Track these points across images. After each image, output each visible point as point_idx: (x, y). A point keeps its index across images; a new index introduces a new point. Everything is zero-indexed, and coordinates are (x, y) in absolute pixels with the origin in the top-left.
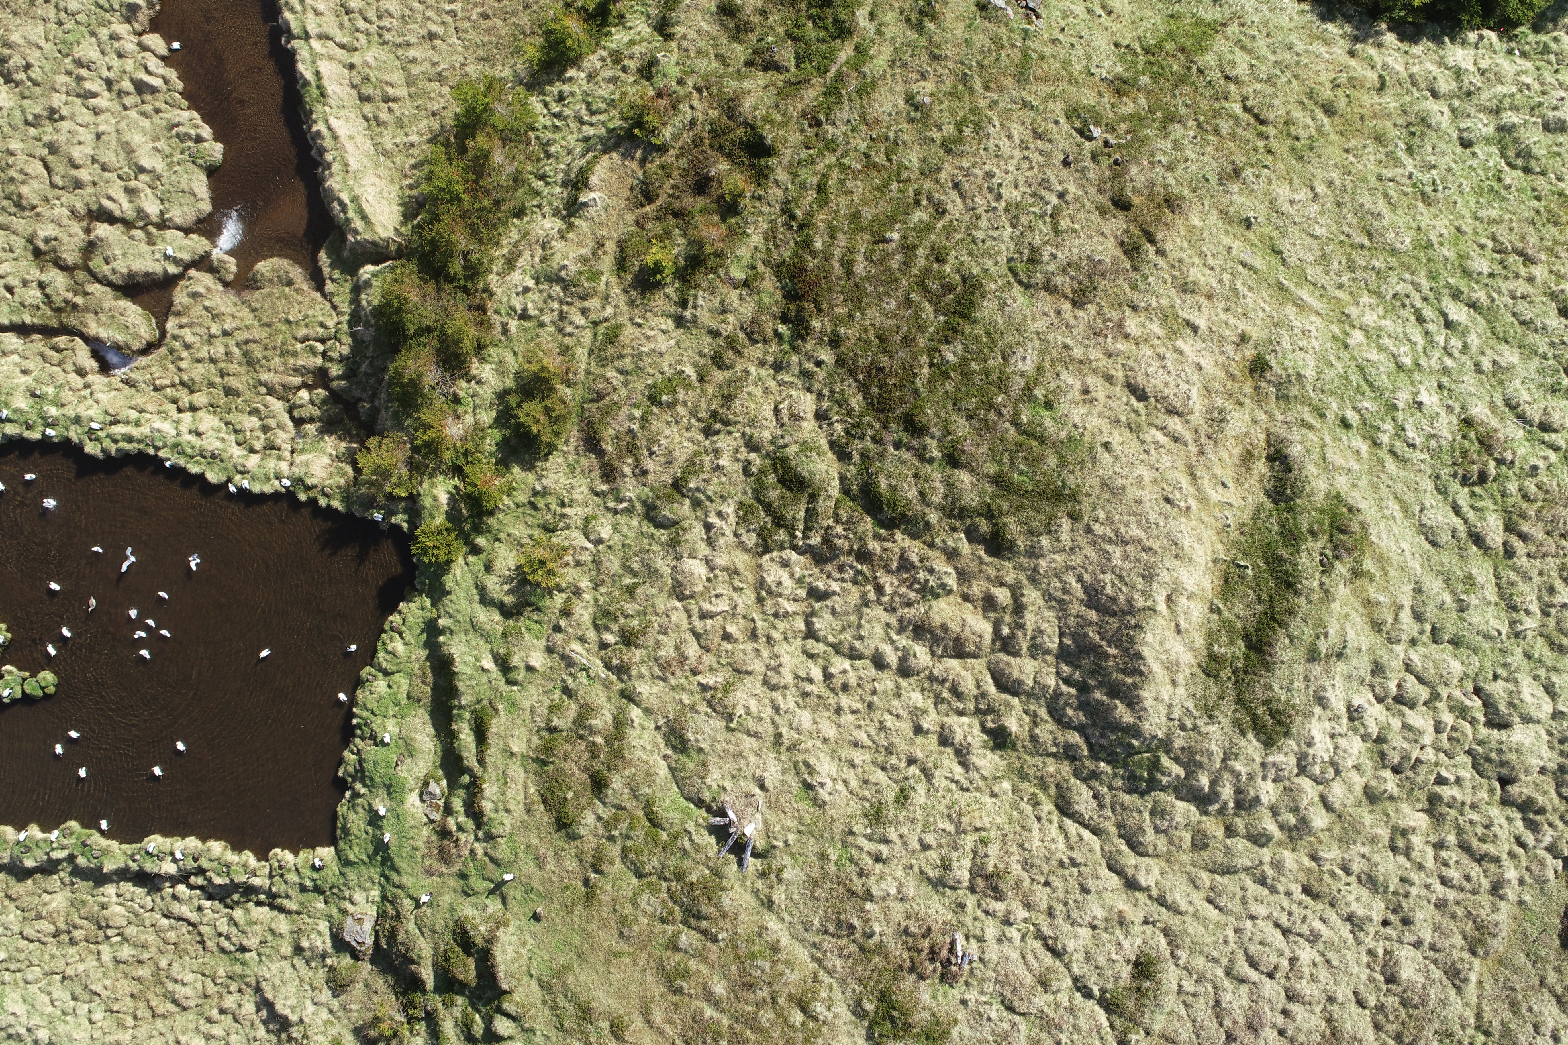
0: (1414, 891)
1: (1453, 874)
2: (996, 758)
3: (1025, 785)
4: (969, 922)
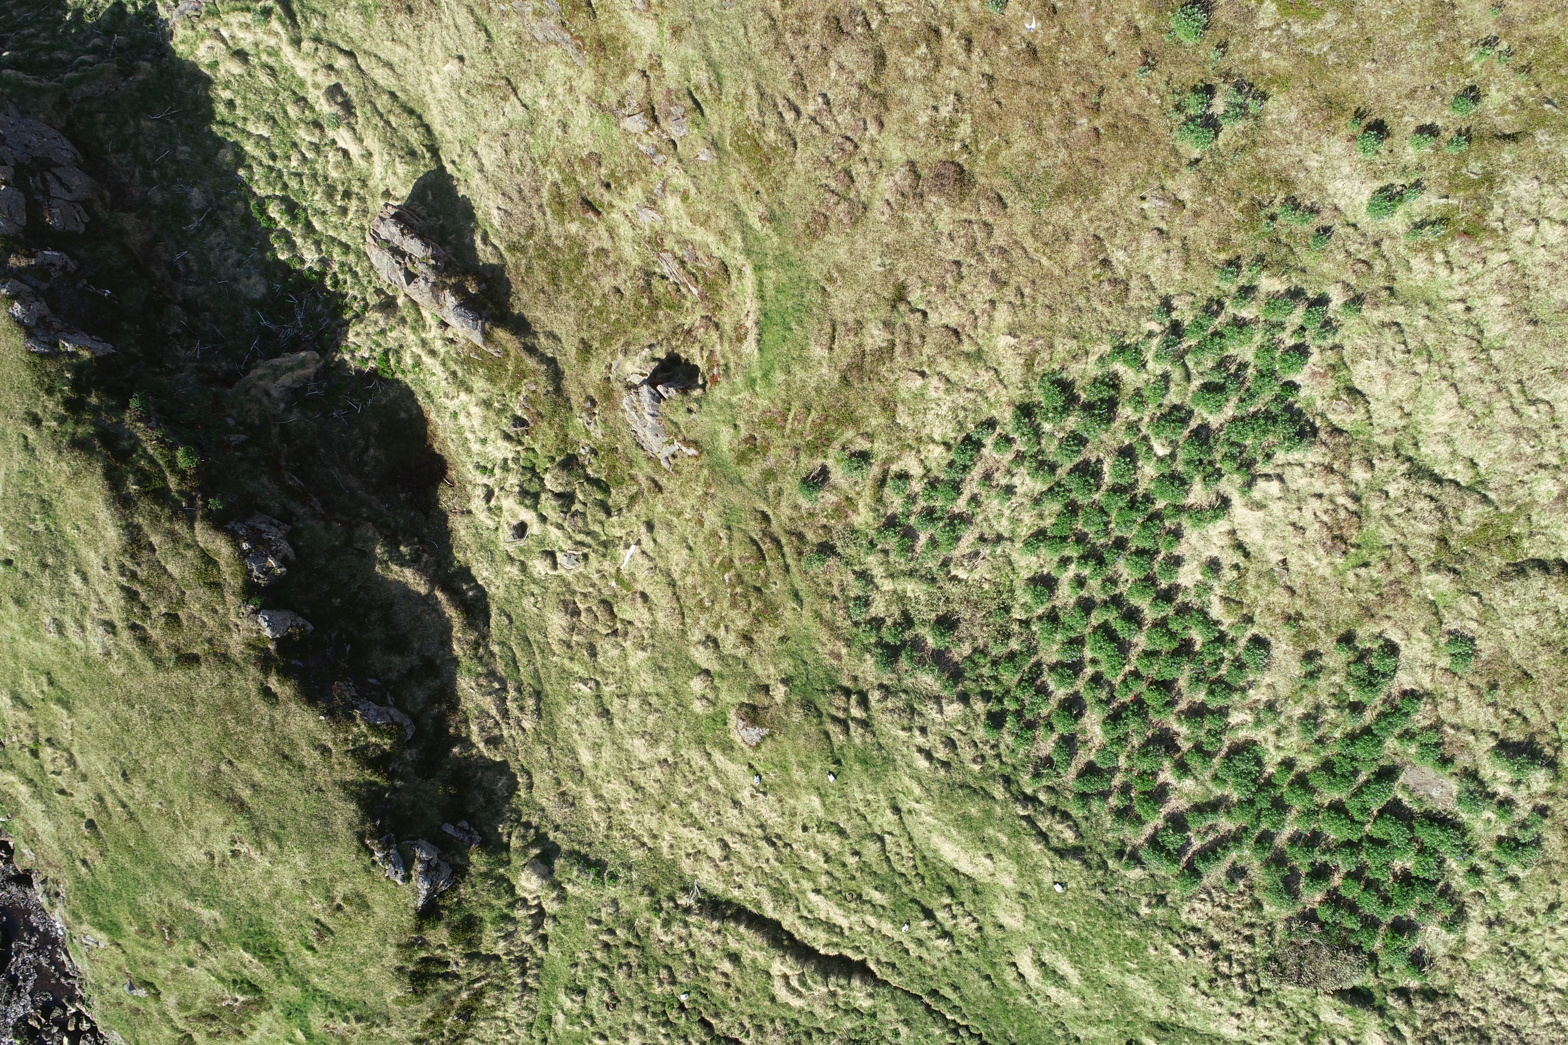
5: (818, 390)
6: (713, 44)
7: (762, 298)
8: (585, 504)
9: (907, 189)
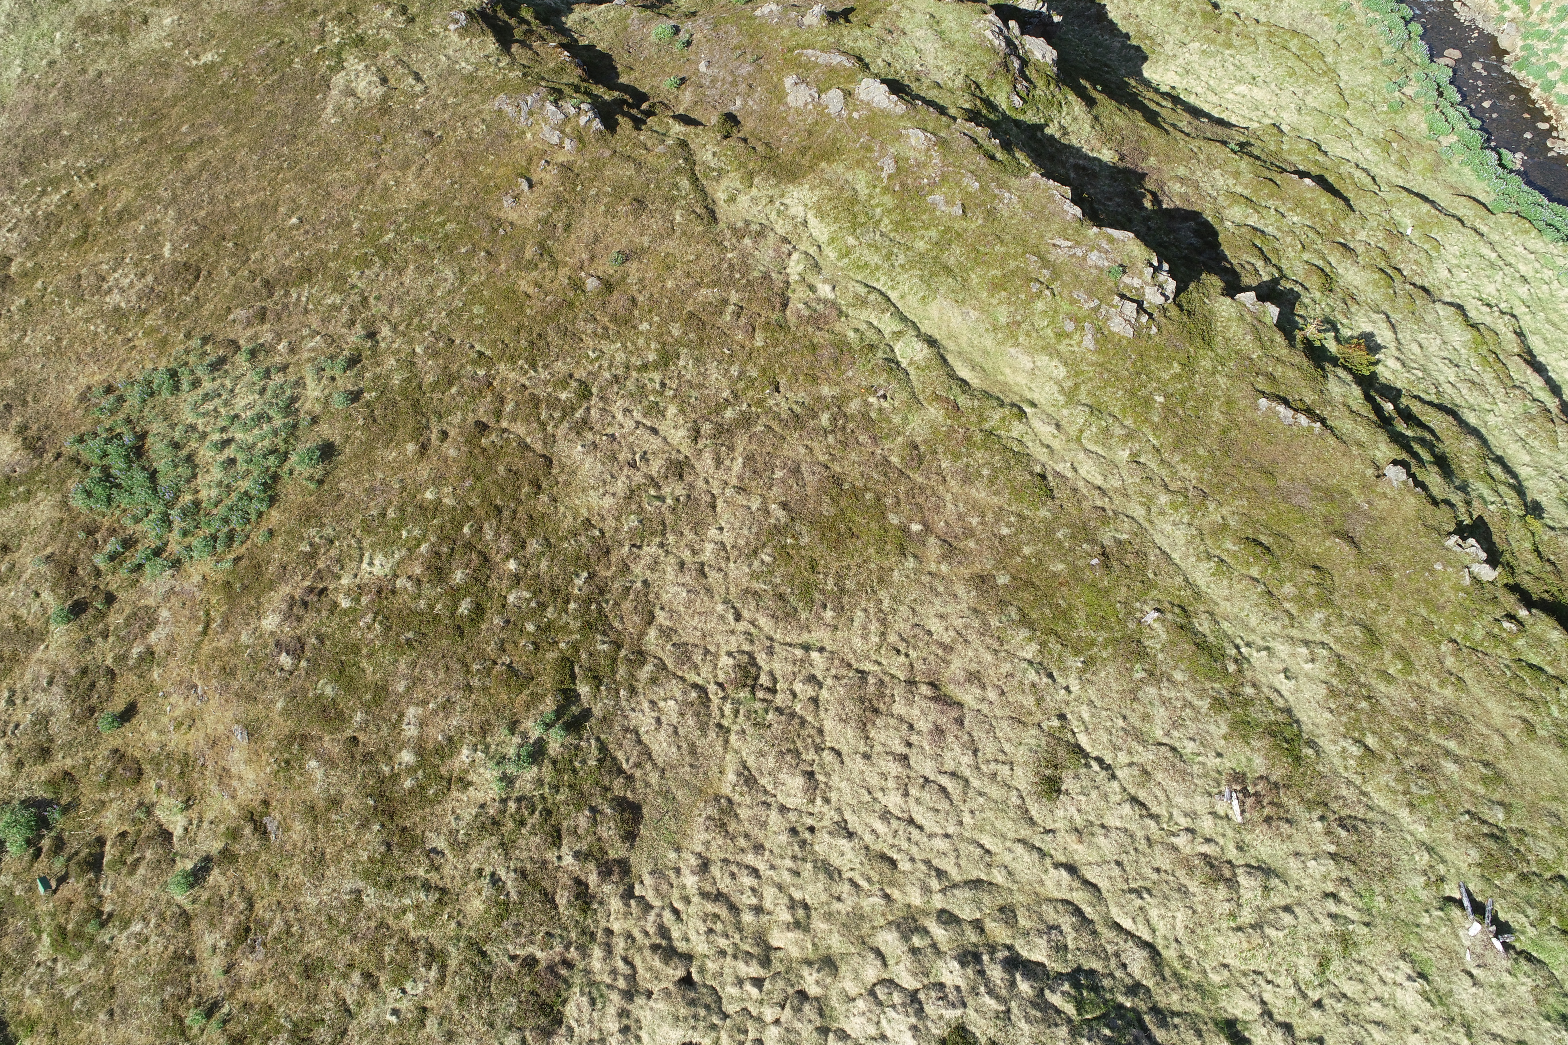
0: (788, 863)
1: (748, 881)
2: (1230, 1010)
3: (1196, 977)
4: (1230, 833)
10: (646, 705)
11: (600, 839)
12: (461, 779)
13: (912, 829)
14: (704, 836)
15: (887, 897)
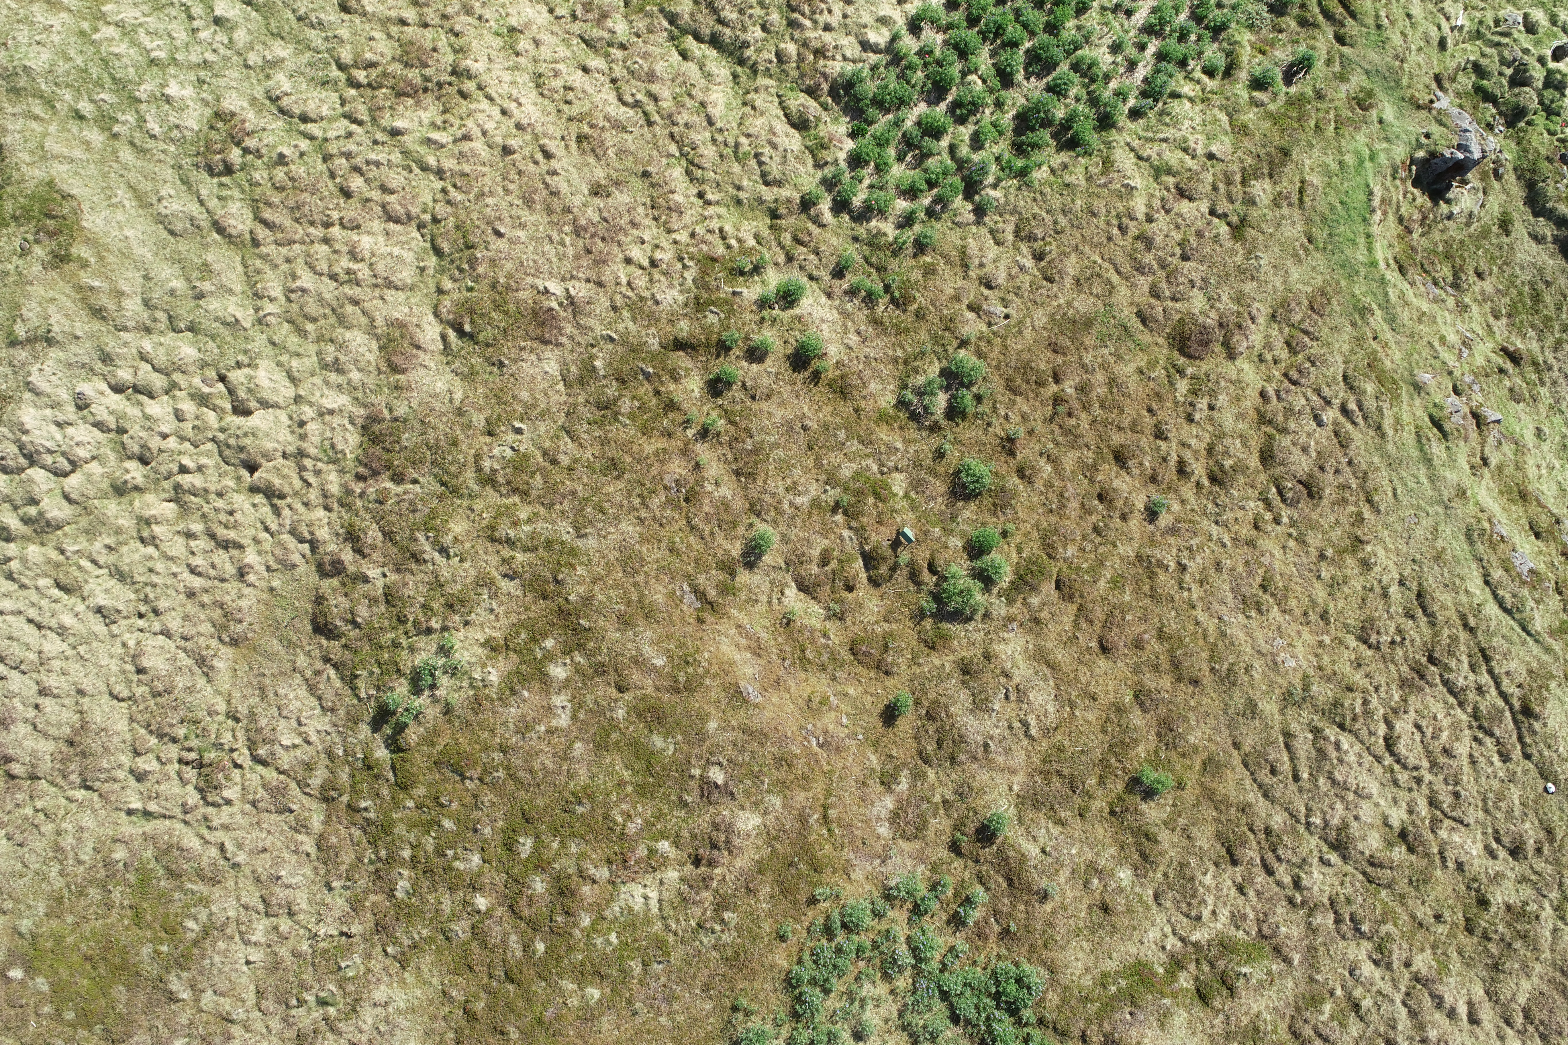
5: (1311, 146)
6: (1424, 480)
7: (1368, 236)
8: (1501, 74)
9: (1236, 331)
10: (313, 738)
11: (346, 595)
12: (494, 649)
13: (38, 619)
14: (244, 603)
15: (63, 552)
